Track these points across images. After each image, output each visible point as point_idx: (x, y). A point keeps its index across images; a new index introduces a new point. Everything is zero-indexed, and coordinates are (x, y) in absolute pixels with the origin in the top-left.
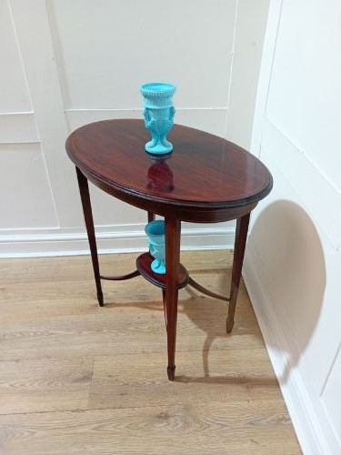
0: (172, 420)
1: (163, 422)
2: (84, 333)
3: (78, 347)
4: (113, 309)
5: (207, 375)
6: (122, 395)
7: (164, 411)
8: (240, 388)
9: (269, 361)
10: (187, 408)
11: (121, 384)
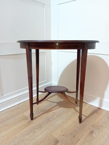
0: (94, 131)
1: (93, 134)
2: (37, 131)
3: (40, 136)
4: (38, 118)
5: (86, 116)
6: (74, 137)
7: (90, 131)
8: (96, 114)
9: (92, 105)
10: (93, 126)
11: (69, 135)
